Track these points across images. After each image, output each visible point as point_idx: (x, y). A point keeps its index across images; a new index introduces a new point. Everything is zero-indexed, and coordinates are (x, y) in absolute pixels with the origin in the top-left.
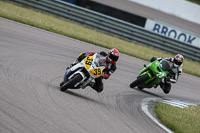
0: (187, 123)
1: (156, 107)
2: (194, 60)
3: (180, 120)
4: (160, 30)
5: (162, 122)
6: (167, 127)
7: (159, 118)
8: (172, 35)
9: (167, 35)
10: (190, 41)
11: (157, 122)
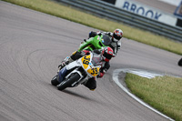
0: (154, 92)
1: (126, 78)
2: (160, 35)
3: (148, 90)
4: (130, 7)
5: (131, 91)
6: (136, 95)
7: (129, 88)
8: (140, 12)
9: (135, 12)
10: (156, 17)
11: (126, 91)
